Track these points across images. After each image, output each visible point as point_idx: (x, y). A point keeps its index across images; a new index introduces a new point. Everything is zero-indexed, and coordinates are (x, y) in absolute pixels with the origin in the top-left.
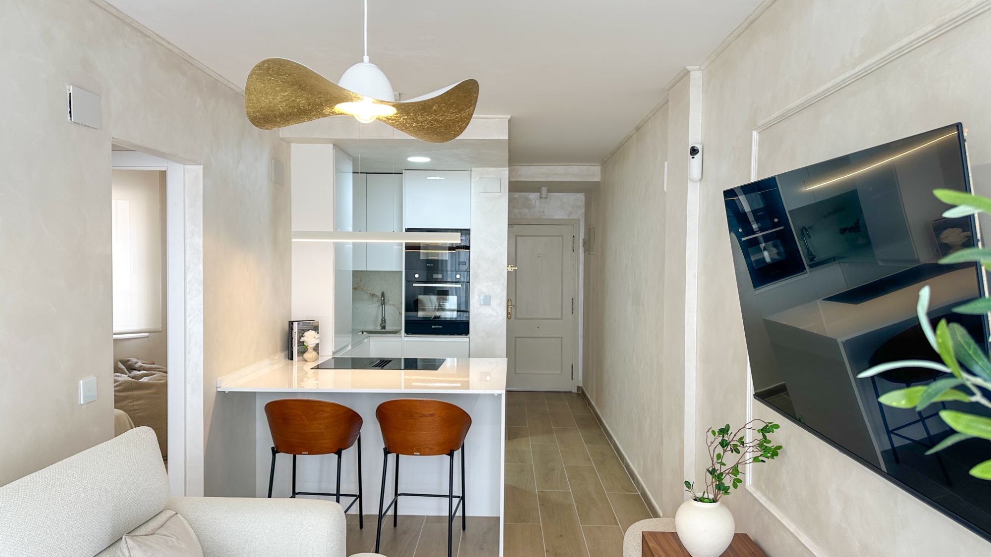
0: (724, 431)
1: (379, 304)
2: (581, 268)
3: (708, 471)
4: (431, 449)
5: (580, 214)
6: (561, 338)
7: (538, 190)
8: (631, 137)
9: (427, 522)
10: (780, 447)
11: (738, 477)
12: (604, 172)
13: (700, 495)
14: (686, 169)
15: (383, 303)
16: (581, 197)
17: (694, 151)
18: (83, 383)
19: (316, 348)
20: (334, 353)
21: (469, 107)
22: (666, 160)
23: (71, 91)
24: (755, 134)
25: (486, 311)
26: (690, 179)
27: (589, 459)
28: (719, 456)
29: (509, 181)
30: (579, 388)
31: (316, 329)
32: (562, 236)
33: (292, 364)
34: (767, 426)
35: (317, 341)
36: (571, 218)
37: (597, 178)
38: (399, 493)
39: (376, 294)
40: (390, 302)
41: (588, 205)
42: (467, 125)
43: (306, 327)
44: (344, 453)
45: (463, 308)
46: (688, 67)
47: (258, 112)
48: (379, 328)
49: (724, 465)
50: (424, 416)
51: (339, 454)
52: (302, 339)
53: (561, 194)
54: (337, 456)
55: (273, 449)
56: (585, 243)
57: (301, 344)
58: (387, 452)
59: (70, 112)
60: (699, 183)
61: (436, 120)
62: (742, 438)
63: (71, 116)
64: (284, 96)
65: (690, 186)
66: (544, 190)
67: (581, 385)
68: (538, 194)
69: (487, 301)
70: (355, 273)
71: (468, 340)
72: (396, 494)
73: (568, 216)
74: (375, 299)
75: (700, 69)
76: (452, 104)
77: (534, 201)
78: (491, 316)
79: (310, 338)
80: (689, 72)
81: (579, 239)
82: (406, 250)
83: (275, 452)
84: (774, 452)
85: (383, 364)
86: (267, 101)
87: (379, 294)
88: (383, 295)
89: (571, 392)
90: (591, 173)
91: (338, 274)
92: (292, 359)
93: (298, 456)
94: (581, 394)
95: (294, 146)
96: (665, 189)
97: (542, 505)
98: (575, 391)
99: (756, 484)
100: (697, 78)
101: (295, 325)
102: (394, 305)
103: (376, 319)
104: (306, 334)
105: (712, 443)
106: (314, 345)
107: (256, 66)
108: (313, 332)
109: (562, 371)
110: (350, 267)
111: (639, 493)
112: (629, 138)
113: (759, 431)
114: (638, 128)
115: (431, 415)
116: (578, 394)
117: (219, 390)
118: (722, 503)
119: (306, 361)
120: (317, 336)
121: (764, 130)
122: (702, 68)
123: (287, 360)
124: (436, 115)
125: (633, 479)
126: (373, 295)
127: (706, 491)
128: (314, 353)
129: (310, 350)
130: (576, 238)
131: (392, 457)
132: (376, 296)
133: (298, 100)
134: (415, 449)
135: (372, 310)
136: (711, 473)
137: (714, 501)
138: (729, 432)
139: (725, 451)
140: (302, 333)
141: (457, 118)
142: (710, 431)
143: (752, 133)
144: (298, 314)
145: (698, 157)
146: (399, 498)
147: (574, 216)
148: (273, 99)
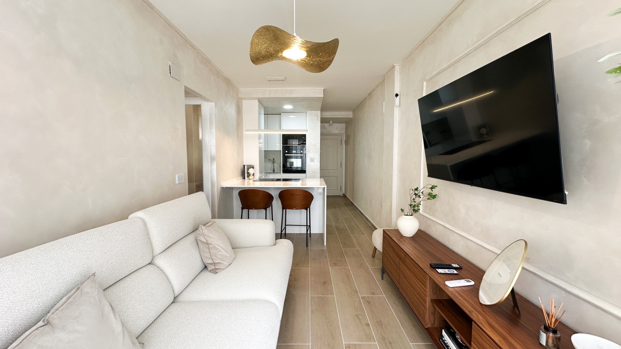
0: (416, 189)
1: (272, 163)
2: (344, 151)
3: (409, 205)
4: (299, 207)
5: (343, 131)
6: (337, 176)
7: (329, 122)
8: (366, 98)
9: (296, 235)
10: (436, 195)
11: (419, 208)
12: (354, 114)
13: (406, 214)
14: (394, 102)
15: (274, 162)
16: (344, 125)
17: (397, 95)
18: (178, 176)
19: (253, 175)
20: (259, 177)
21: (333, 55)
22: (384, 101)
23: (170, 64)
24: (425, 83)
25: (312, 164)
26: (395, 106)
27: (351, 215)
28: (414, 199)
29: (321, 118)
30: (343, 194)
31: (253, 168)
32: (337, 139)
33: (245, 180)
34: (433, 186)
35: (254, 172)
36: (340, 132)
37: (351, 117)
38: (286, 224)
39: (271, 159)
40: (276, 162)
41: (347, 128)
42: (331, 63)
43: (250, 167)
44: (268, 209)
45: (304, 163)
46: (395, 65)
47: (254, 54)
48: (272, 172)
49: (416, 202)
50: (297, 195)
51: (266, 209)
52: (248, 171)
53: (336, 124)
54: (265, 210)
55: (242, 208)
56: (345, 142)
57: (248, 173)
58: (283, 209)
59: (170, 73)
60: (398, 107)
61: (320, 60)
62: (423, 192)
63: (170, 74)
64: (265, 46)
65: (395, 108)
66: (331, 122)
67: (344, 193)
68: (329, 124)
69: (312, 160)
70: (265, 151)
71: (305, 175)
72: (286, 225)
73: (339, 132)
74: (271, 161)
75: (398, 65)
76: (327, 53)
77: (327, 126)
78: (314, 165)
79: (251, 171)
80: (394, 66)
81: (343, 141)
82: (283, 144)
83: (242, 209)
84: (434, 197)
85: (278, 180)
86: (258, 49)
87: (272, 159)
88: (274, 159)
89: (340, 196)
90: (349, 114)
91: (260, 151)
92: (245, 179)
93: (250, 210)
94: (344, 196)
95: (244, 101)
96: (384, 112)
97: (337, 229)
98: (342, 195)
99: (425, 211)
100: (397, 68)
101: (246, 166)
102: (277, 163)
103: (271, 168)
104: (250, 169)
105: (412, 194)
106: (253, 173)
107: (256, 31)
108: (252, 169)
109: (337, 188)
110: (263, 149)
111: (370, 225)
112: (365, 99)
113: (430, 188)
114: (370, 94)
115: (300, 195)
116: (343, 196)
117: (222, 186)
118: (414, 216)
119: (250, 179)
120: (254, 170)
121: (428, 81)
122: (400, 65)
123: (243, 179)
124: (320, 58)
125: (368, 221)
126: (270, 160)
127: (409, 212)
128: (253, 176)
129: (251, 175)
130: (342, 140)
131: (284, 210)
132: (271, 160)
133: (270, 49)
134: (294, 207)
135: (270, 165)
136: (410, 205)
137: (411, 215)
138: (418, 190)
139: (416, 197)
140: (248, 169)
141: (328, 60)
142: (411, 190)
143: (423, 83)
144: (246, 163)
145: (398, 97)
146: (287, 226)
147: (342, 132)
148: (261, 48)
